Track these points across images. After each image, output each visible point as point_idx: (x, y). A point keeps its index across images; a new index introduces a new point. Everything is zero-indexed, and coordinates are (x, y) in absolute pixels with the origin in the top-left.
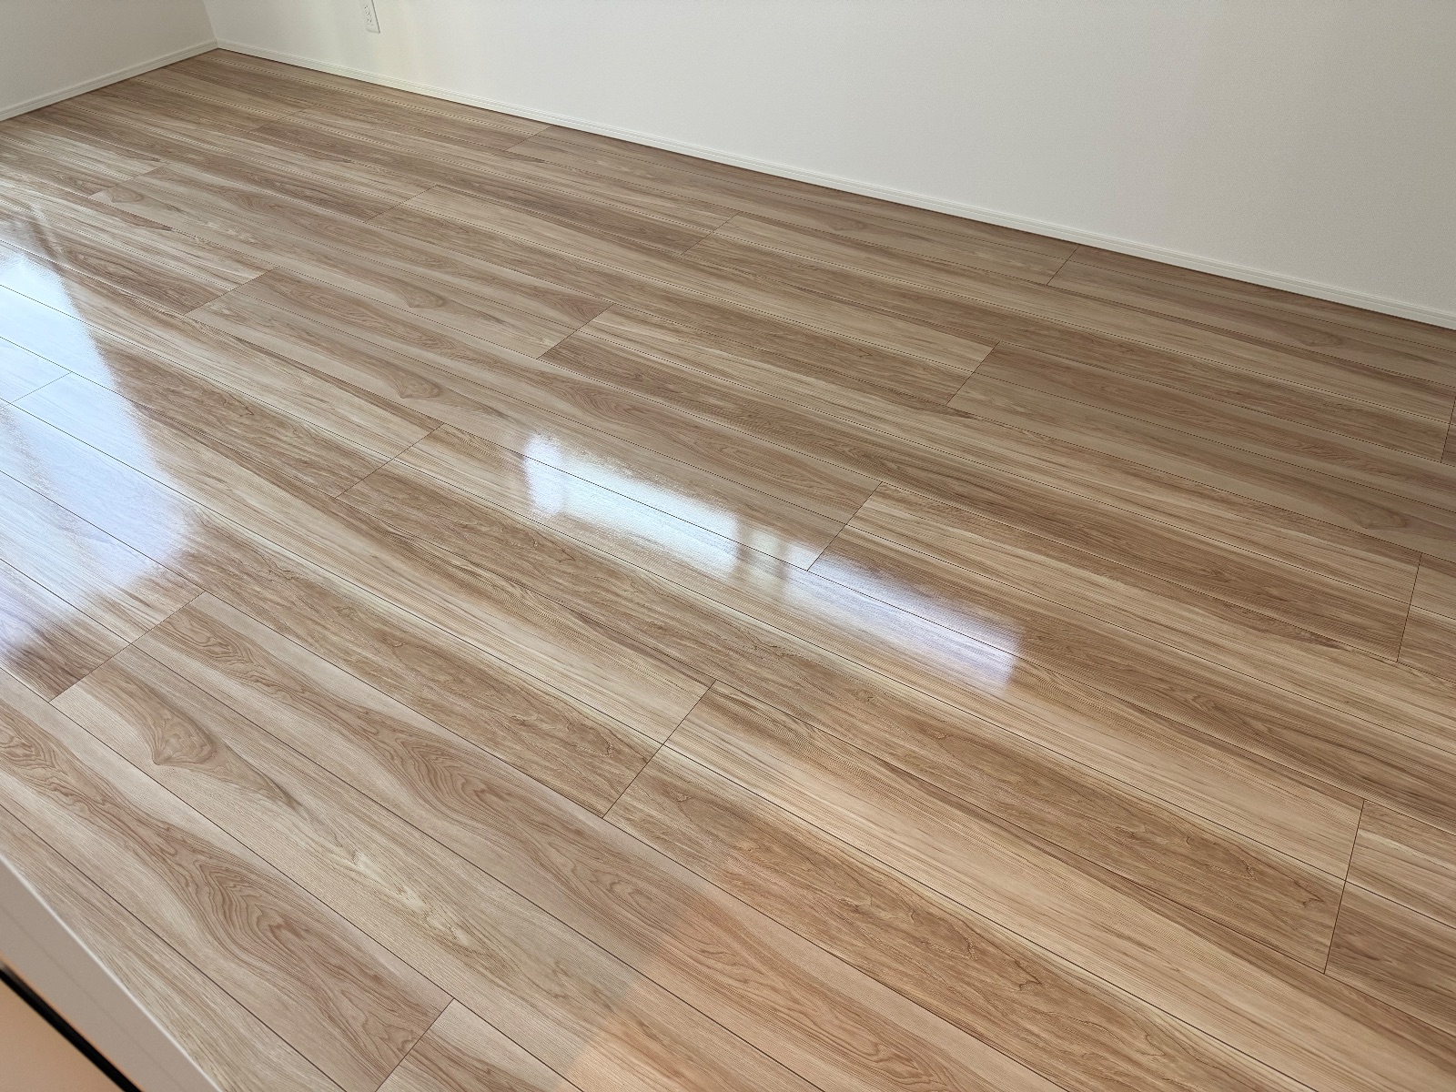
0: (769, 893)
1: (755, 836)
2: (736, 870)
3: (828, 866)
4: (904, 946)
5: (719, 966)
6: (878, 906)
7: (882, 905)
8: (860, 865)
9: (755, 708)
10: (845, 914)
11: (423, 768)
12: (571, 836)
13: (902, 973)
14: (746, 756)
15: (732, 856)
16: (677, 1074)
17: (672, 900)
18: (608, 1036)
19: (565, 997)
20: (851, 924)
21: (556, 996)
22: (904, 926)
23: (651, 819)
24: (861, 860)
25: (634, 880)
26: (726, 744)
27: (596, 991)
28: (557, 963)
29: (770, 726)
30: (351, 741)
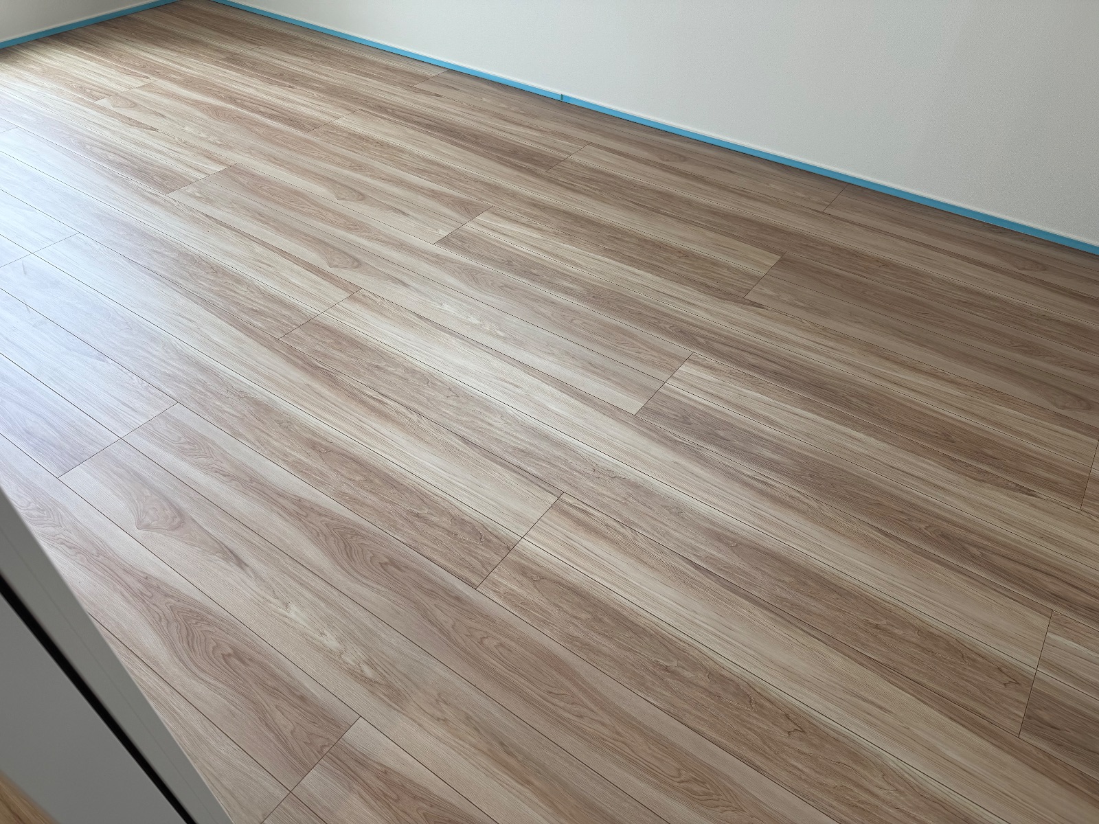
0: (600, 652)
1: (591, 610)
2: (576, 634)
3: (646, 636)
4: (702, 698)
5: (562, 704)
6: (683, 668)
7: (687, 667)
8: (670, 636)
9: (593, 515)
10: (658, 672)
11: (342, 544)
12: (453, 601)
13: (699, 717)
14: (585, 550)
15: (573, 624)
16: (529, 783)
17: (527, 653)
18: (476, 752)
19: (445, 720)
20: (662, 679)
21: (438, 719)
22: (703, 684)
23: (512, 592)
24: (671, 633)
25: (499, 636)
26: (570, 540)
27: (468, 718)
28: (439, 695)
29: (603, 528)
30: (286, 520)
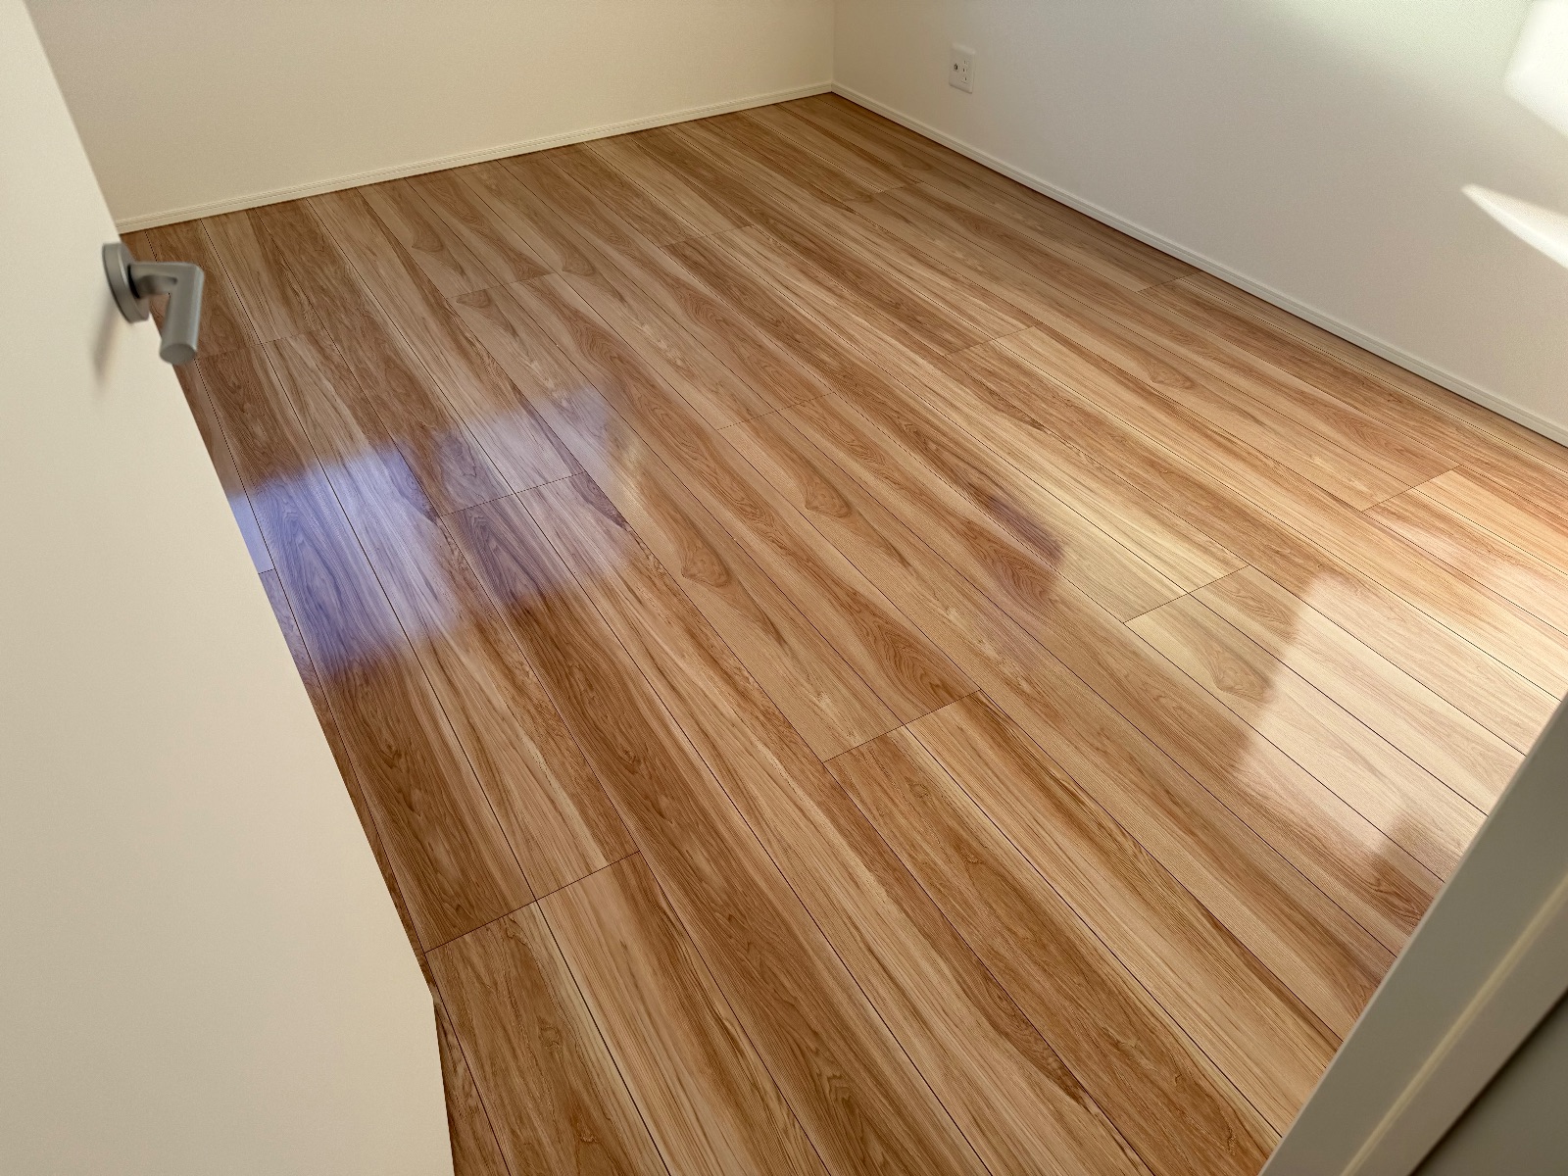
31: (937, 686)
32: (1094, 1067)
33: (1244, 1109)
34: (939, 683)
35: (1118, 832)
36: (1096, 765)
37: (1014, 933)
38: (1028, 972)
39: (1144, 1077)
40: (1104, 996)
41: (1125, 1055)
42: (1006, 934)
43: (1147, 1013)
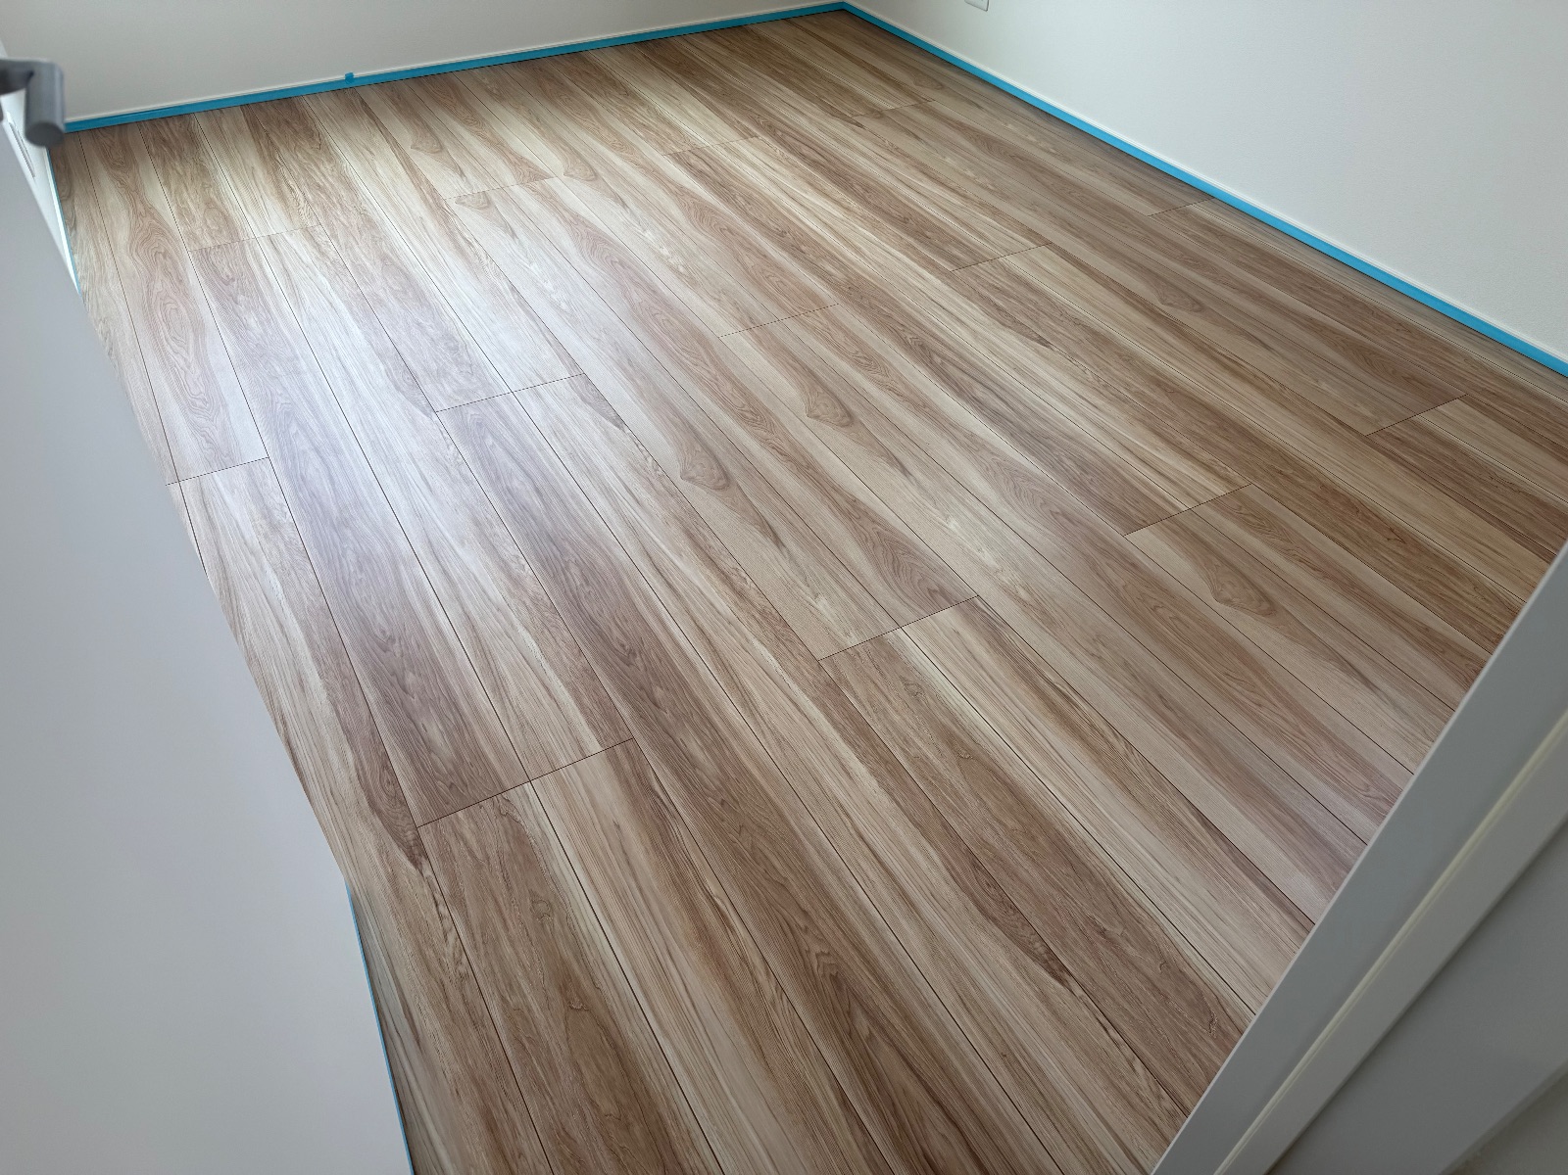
31: (935, 591)
32: (1081, 953)
33: (1225, 995)
34: (937, 588)
35: (1110, 733)
36: (1090, 669)
37: (1005, 825)
38: (1018, 863)
39: (1129, 963)
40: (1092, 888)
41: (1111, 942)
42: (997, 826)
43: (1134, 904)
